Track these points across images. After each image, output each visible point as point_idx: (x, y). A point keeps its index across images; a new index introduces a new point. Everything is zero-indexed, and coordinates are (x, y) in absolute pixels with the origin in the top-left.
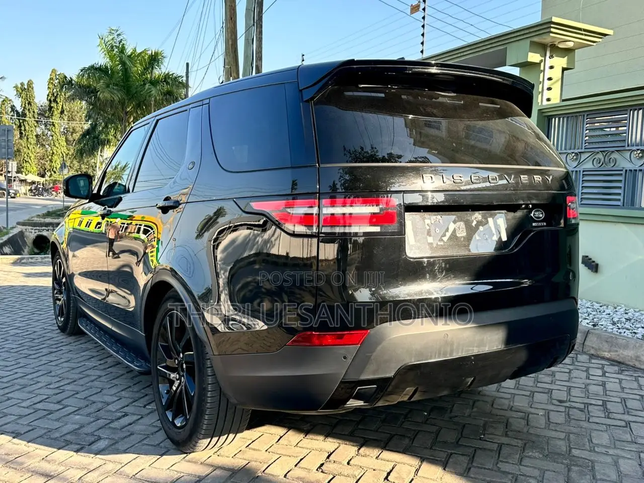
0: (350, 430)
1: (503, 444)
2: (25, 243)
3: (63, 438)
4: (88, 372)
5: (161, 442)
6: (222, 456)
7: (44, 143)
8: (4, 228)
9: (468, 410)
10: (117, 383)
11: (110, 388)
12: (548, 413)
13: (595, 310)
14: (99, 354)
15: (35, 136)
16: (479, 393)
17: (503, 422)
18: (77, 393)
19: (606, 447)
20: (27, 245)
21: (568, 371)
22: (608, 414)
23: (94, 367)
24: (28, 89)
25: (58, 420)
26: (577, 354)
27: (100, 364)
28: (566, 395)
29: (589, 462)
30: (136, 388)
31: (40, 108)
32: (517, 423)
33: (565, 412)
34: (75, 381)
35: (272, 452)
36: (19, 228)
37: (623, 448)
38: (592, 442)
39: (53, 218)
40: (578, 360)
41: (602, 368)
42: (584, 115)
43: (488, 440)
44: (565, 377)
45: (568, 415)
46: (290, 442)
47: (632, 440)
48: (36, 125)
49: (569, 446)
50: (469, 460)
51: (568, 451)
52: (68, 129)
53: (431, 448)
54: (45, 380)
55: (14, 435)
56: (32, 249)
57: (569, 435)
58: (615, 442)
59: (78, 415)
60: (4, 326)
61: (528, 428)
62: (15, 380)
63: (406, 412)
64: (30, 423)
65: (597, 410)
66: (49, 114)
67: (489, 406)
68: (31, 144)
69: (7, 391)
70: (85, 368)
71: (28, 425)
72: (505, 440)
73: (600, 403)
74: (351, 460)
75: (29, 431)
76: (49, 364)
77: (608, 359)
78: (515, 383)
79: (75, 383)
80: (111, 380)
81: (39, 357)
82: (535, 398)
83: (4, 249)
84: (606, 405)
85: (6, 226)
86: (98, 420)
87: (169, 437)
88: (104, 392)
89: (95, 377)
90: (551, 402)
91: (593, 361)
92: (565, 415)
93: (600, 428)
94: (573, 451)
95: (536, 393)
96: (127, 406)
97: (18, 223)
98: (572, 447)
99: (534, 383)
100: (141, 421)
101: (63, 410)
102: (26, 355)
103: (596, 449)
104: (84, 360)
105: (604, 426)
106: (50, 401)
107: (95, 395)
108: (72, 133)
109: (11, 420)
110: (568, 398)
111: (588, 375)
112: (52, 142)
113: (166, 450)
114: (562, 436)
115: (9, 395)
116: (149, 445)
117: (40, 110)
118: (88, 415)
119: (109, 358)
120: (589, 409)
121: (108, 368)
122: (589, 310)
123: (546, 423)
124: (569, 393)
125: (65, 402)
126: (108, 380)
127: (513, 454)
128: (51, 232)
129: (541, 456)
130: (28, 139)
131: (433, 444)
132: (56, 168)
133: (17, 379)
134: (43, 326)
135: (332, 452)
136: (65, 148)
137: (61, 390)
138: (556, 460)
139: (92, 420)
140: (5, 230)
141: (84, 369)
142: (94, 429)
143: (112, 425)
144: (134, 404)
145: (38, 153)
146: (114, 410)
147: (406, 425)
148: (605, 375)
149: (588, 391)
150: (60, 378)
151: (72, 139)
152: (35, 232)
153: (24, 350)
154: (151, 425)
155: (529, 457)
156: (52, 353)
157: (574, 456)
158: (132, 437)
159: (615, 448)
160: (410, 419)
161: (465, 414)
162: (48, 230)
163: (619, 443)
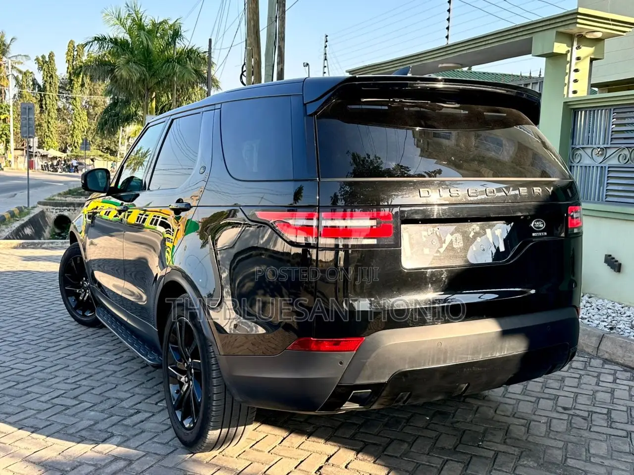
0: (351, 433)
1: (500, 452)
2: (46, 223)
3: (79, 434)
4: (105, 367)
5: (170, 441)
6: (227, 456)
7: (65, 117)
8: (25, 207)
9: (471, 416)
10: (131, 379)
11: (125, 383)
12: (550, 420)
13: (616, 311)
14: (115, 347)
15: (57, 110)
16: (484, 398)
17: (504, 429)
18: (93, 389)
19: (602, 457)
20: (48, 225)
21: (578, 376)
22: (611, 422)
23: (110, 362)
24: (50, 62)
25: (74, 416)
26: (590, 359)
27: (116, 359)
28: (572, 402)
29: (582, 473)
30: (149, 385)
31: (62, 80)
32: (518, 431)
33: (568, 420)
34: (91, 376)
35: (275, 454)
36: (40, 208)
37: (619, 459)
38: (589, 452)
39: (74, 198)
40: (591, 365)
41: (614, 374)
42: (611, 109)
43: (485, 447)
44: (575, 382)
45: (571, 422)
46: (292, 443)
47: (630, 450)
48: (57, 98)
49: (566, 456)
50: (463, 468)
51: (564, 460)
52: (90, 103)
53: (428, 454)
54: (62, 374)
55: (33, 430)
56: (53, 228)
57: (568, 444)
58: (612, 453)
59: (93, 410)
60: (24, 317)
61: (527, 435)
62: (34, 374)
63: (409, 416)
64: (48, 417)
65: (601, 418)
66: (69, 88)
67: (492, 411)
68: (52, 118)
69: (27, 384)
70: (101, 362)
71: (46, 420)
72: (502, 448)
73: (605, 411)
74: (349, 463)
75: (47, 426)
76: (67, 358)
77: (622, 365)
78: (522, 388)
79: (91, 378)
80: (125, 376)
81: (57, 350)
82: (540, 404)
83: (25, 230)
84: (611, 414)
85: (27, 206)
86: (112, 416)
87: (178, 436)
88: (118, 388)
89: (111, 373)
90: (555, 409)
91: (606, 366)
92: (567, 422)
93: (601, 438)
94: (569, 460)
95: (541, 399)
96: (140, 403)
97: (39, 203)
98: (568, 456)
99: (542, 388)
100: (152, 419)
101: (79, 406)
102: (45, 348)
103: (592, 459)
104: (101, 354)
105: (605, 436)
106: (67, 396)
107: (110, 391)
108: (94, 107)
109: (30, 414)
110: (574, 405)
111: (598, 381)
112: (74, 116)
113: (173, 449)
114: (561, 444)
115: (29, 389)
116: (159, 443)
117: (61, 83)
118: (103, 411)
119: (125, 353)
120: (593, 418)
121: (124, 363)
122: (610, 311)
123: (546, 431)
124: (575, 399)
125: (81, 398)
126: (123, 375)
127: (508, 462)
128: (72, 212)
129: (536, 465)
130: (49, 113)
131: (431, 450)
132: (77, 143)
133: (36, 372)
134: (62, 317)
135: (331, 455)
136: (86, 122)
137: (77, 385)
138: (550, 469)
139: (106, 416)
140: (26, 210)
141: (101, 364)
142: (108, 426)
143: (125, 422)
144: (146, 401)
145: (59, 127)
146: (127, 407)
147: (408, 430)
148: (616, 381)
149: (595, 399)
150: (77, 372)
151: (93, 113)
152: (56, 212)
153: (43, 342)
154: (162, 423)
155: (524, 466)
156: (70, 346)
157: (568, 466)
158: (143, 435)
159: (612, 459)
160: (411, 424)
161: (466, 420)
162: (69, 210)
163: (616, 453)
